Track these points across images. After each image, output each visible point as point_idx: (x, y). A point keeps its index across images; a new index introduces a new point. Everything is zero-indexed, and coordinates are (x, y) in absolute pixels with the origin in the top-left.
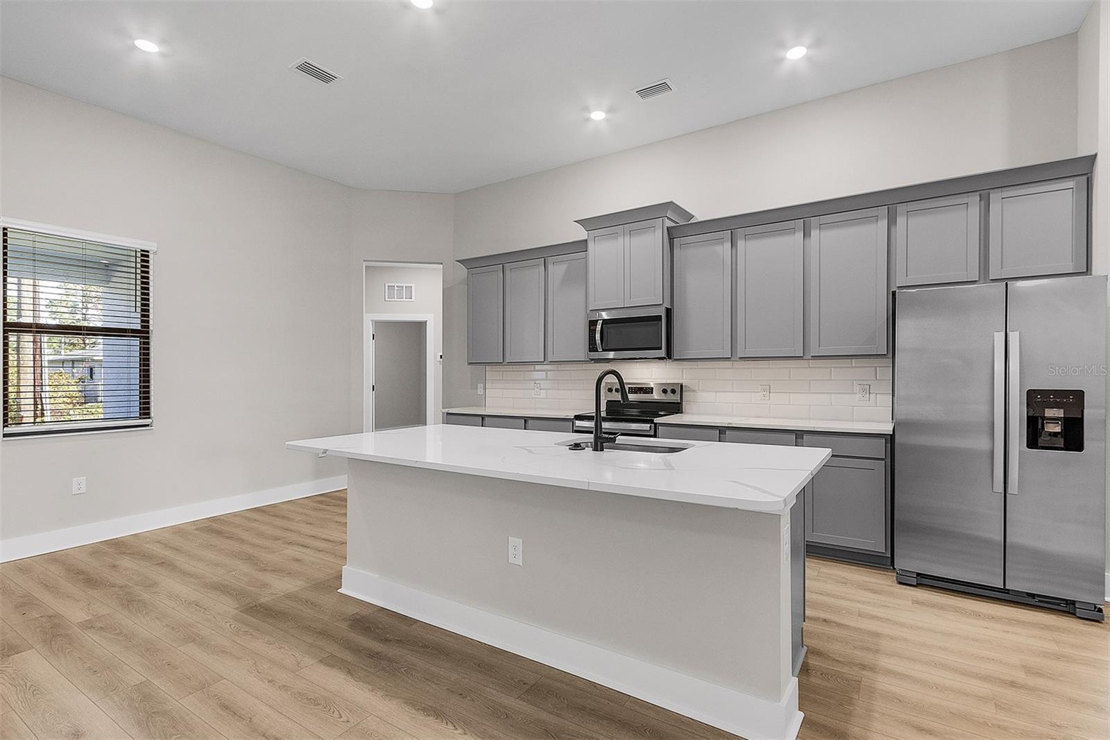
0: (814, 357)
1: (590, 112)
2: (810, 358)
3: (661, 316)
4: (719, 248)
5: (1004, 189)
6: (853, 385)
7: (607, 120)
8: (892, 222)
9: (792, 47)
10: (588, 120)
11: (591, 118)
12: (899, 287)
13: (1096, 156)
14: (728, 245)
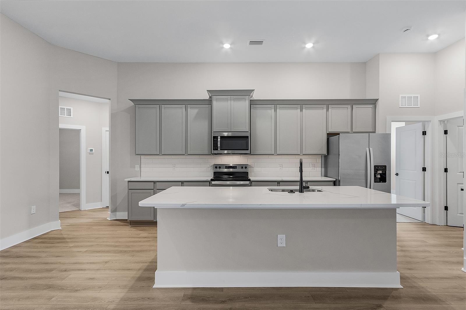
0: (304, 155)
1: (223, 44)
2: (302, 155)
3: (248, 136)
4: (269, 111)
5: (356, 105)
6: (310, 165)
7: (231, 48)
8: (328, 110)
9: (308, 43)
10: (223, 48)
11: (224, 47)
12: (329, 132)
13: (378, 99)
14: (273, 110)
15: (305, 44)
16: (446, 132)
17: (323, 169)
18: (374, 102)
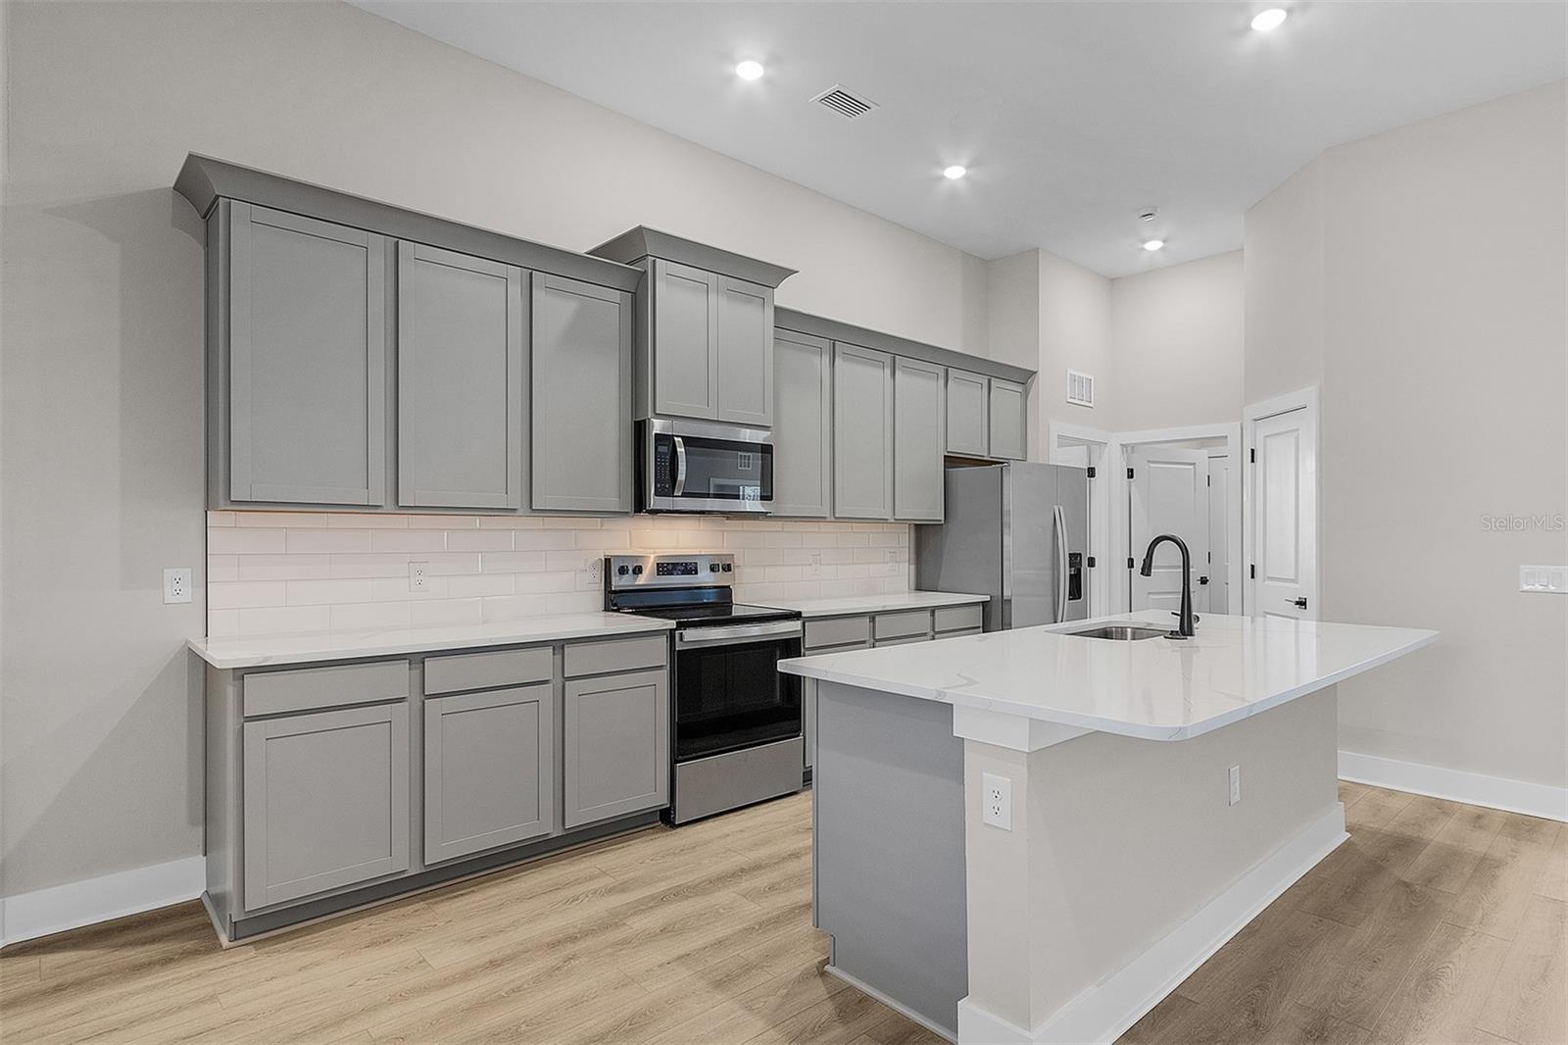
1: (735, 62)
4: (816, 360)
5: (997, 379)
6: (885, 553)
8: (946, 383)
12: (948, 452)
13: (1035, 372)
14: (826, 359)
15: (942, 166)
16: (1131, 474)
17: (913, 567)
18: (1024, 378)
